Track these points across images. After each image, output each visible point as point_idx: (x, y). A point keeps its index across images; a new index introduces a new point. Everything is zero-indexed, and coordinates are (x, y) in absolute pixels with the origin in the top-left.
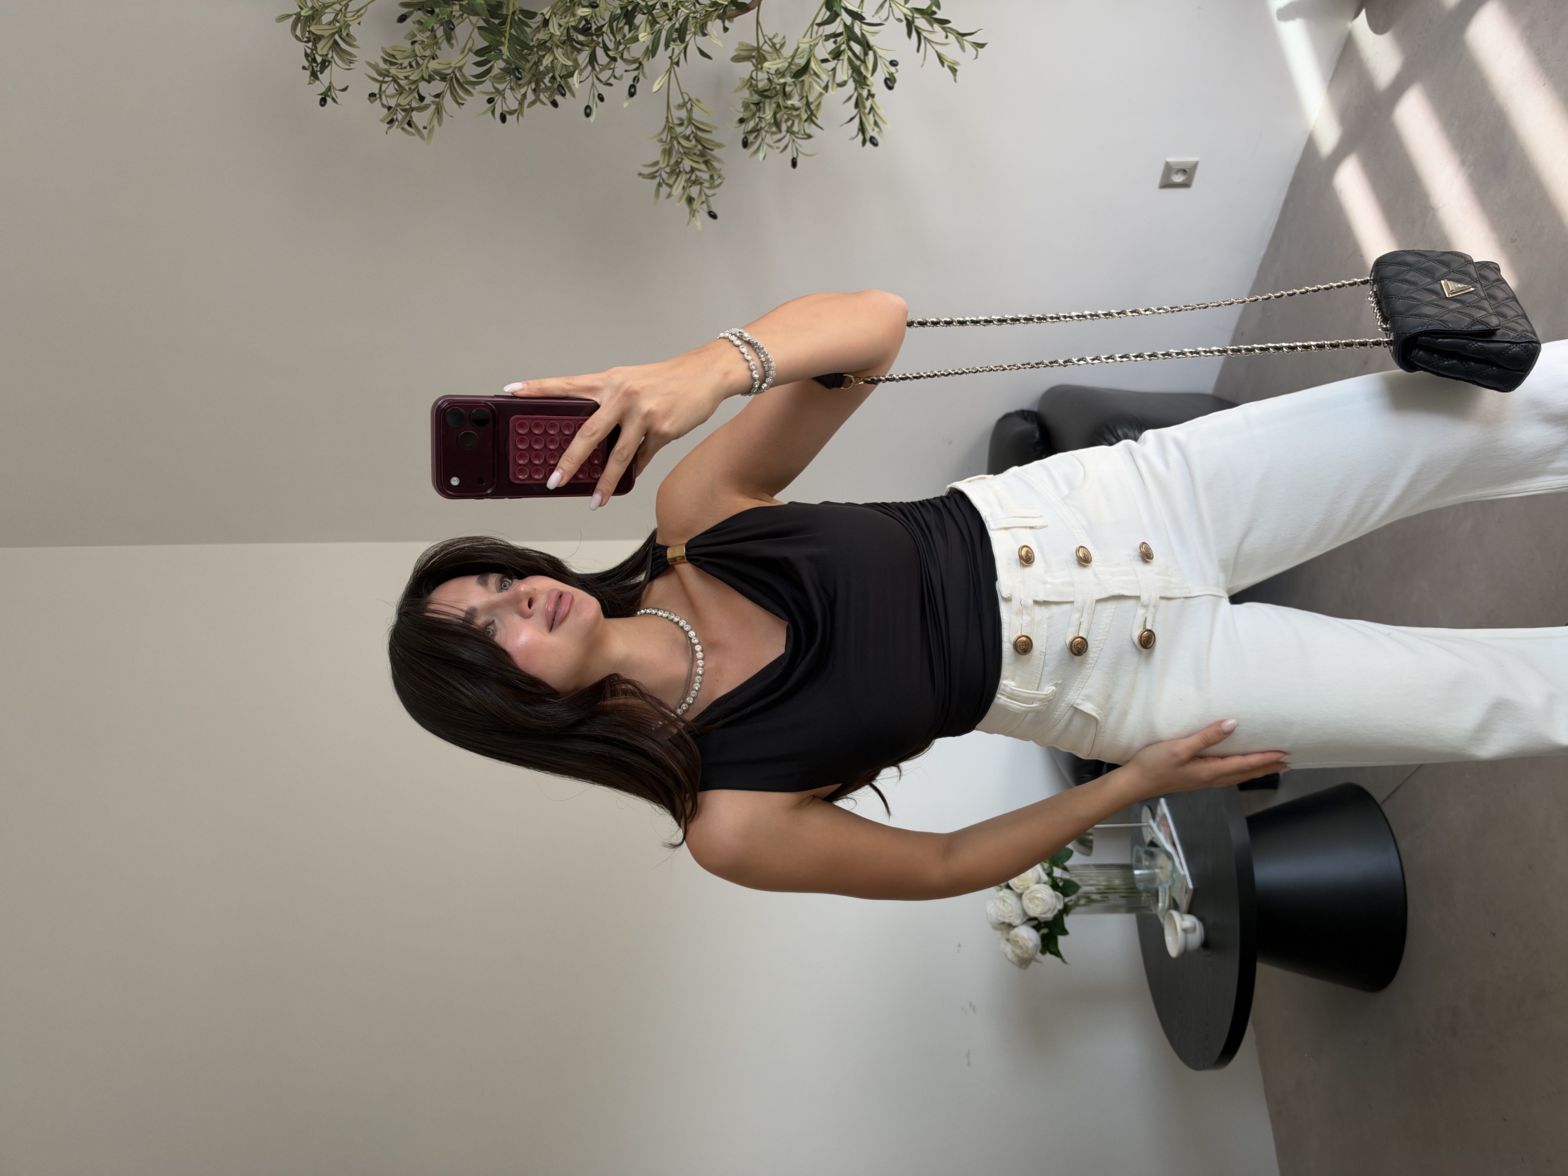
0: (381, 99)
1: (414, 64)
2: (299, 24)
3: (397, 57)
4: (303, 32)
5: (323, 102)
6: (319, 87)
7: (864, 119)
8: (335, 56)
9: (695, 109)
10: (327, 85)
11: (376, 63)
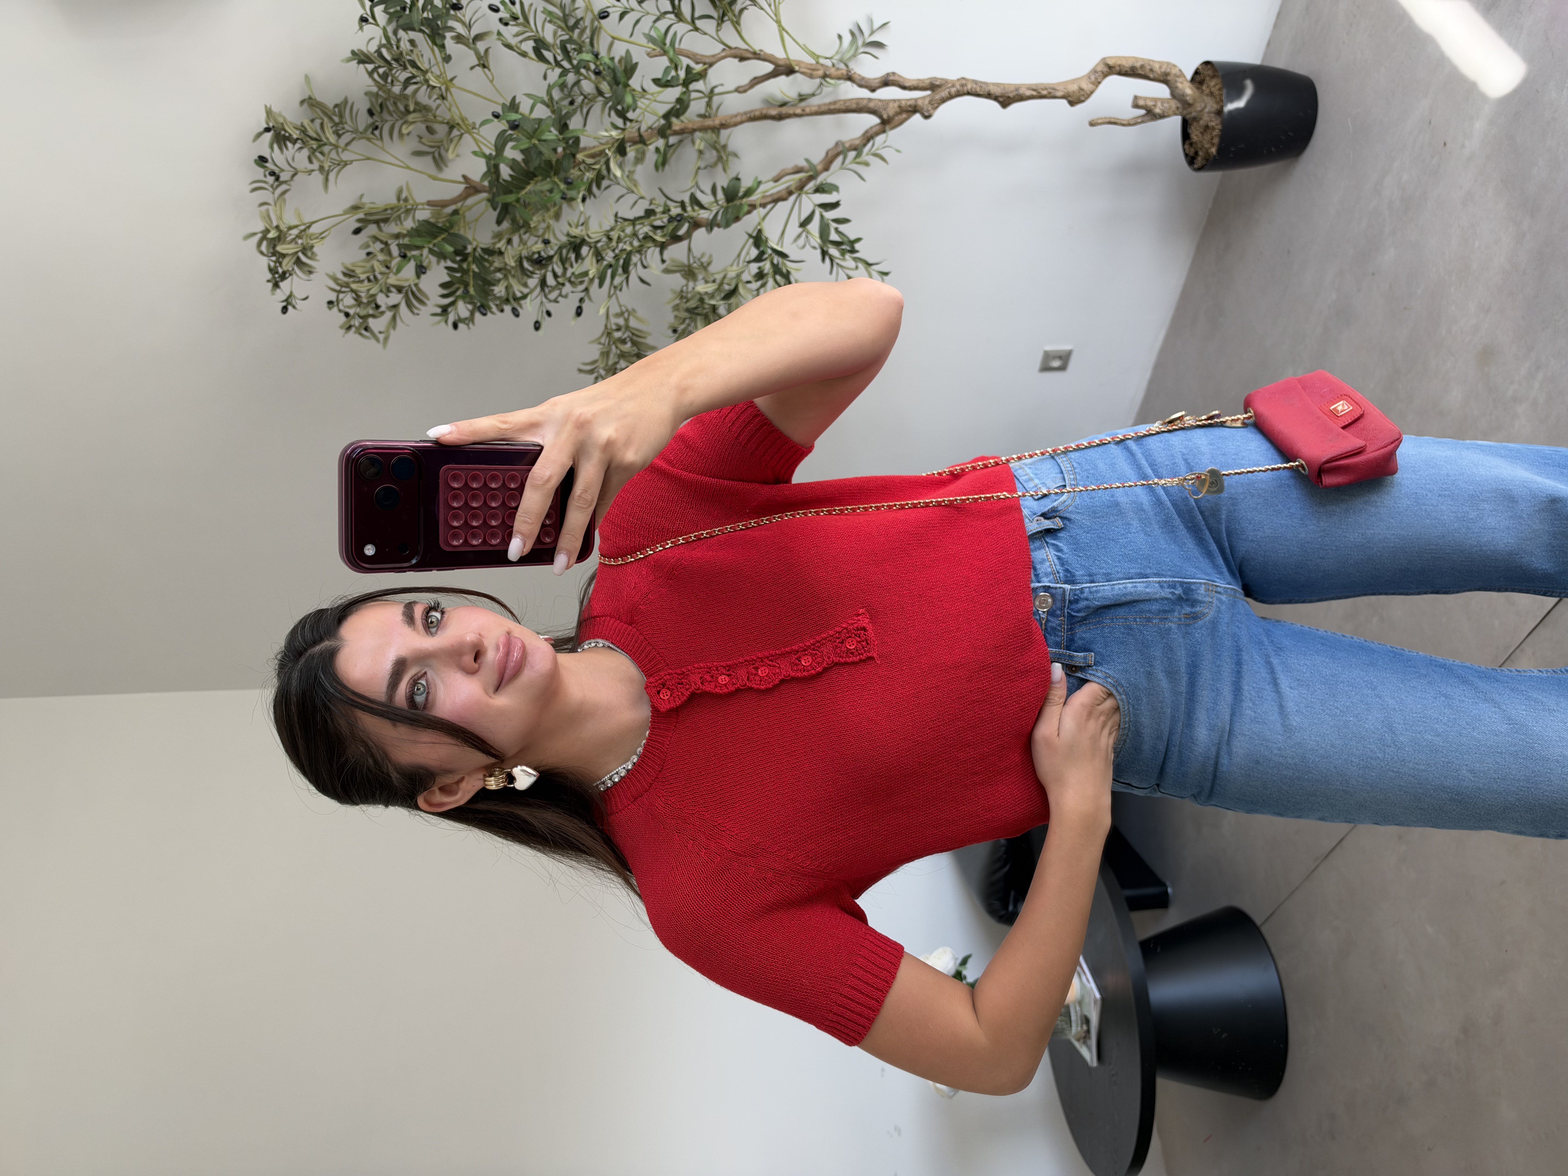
0: (338, 305)
1: (372, 277)
2: (265, 243)
3: (356, 271)
4: (267, 249)
5: (285, 310)
8: (296, 268)
9: (631, 316)
10: (288, 293)
11: (334, 274)
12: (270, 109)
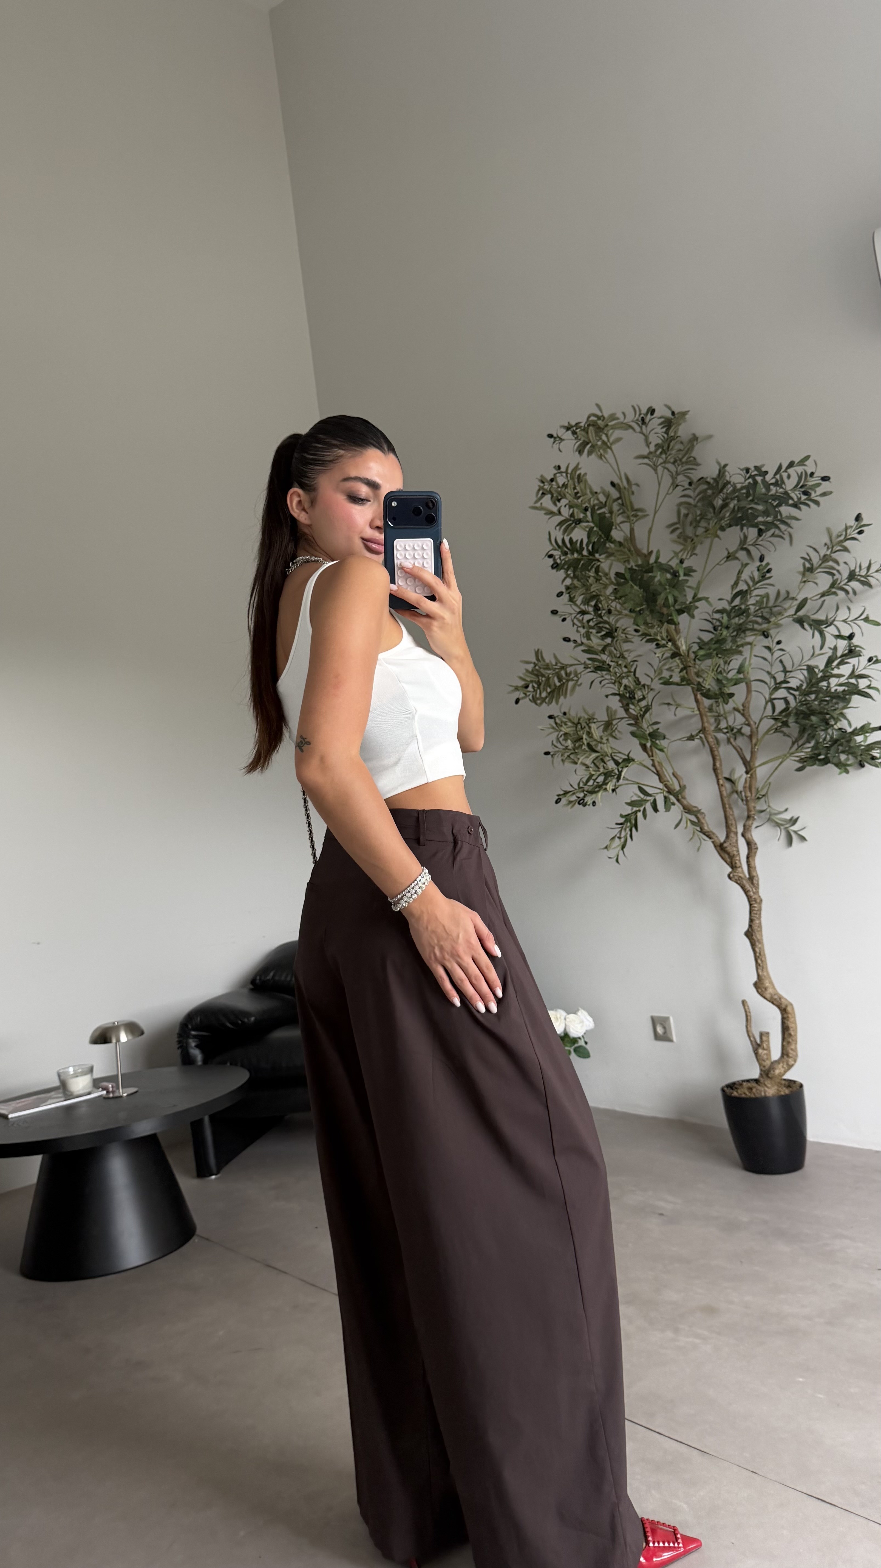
0: (559, 473)
1: (579, 495)
2: (595, 419)
3: (581, 484)
4: (592, 420)
5: (550, 436)
6: (561, 432)
7: (571, 793)
8: (581, 441)
9: (574, 682)
10: (563, 438)
11: (580, 469)
12: (686, 414)
